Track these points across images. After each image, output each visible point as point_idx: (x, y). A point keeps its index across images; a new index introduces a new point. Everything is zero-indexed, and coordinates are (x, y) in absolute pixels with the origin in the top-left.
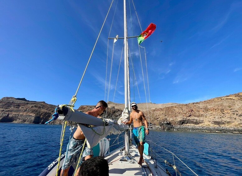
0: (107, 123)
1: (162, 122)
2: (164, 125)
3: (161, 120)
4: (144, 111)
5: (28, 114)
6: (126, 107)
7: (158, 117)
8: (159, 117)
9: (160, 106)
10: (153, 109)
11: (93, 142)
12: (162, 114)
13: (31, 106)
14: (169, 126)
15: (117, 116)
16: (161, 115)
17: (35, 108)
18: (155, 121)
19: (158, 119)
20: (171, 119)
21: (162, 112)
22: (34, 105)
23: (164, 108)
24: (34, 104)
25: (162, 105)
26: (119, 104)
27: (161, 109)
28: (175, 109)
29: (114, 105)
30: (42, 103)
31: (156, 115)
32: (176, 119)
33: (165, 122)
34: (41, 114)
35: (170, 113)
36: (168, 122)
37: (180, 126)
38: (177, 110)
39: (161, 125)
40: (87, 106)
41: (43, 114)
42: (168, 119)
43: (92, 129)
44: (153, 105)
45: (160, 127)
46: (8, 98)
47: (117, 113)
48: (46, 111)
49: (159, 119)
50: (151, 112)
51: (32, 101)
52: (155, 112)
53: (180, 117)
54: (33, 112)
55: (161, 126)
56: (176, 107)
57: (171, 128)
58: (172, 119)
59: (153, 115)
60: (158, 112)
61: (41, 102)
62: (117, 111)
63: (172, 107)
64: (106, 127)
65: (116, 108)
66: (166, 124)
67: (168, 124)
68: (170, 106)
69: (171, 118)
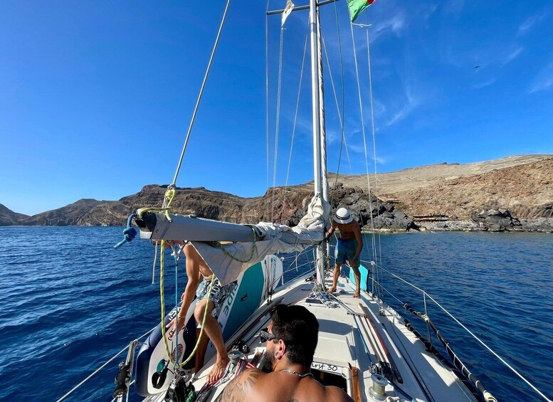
0: (261, 233)
1: (481, 211)
2: (488, 218)
3: (477, 205)
4: (423, 186)
5: (184, 211)
6: (317, 192)
7: (466, 200)
8: (470, 198)
9: (475, 168)
10: (452, 178)
11: (226, 274)
12: (482, 189)
13: (185, 197)
14: (506, 221)
15: (351, 204)
16: (477, 193)
17: (191, 200)
18: (458, 211)
19: (465, 203)
20: (513, 202)
21: (482, 185)
22: (188, 195)
23: (487, 175)
24: (189, 192)
25: (481, 166)
26: (351, 177)
27: (479, 178)
28: (532, 171)
29: (340, 181)
30: (201, 191)
31: (459, 195)
32: (531, 202)
33: (492, 212)
34: (204, 209)
35: (511, 185)
36: (503, 212)
37: (544, 219)
38: (538, 175)
39: (477, 218)
40: (282, 188)
41: (206, 210)
42: (502, 202)
43: (224, 250)
44: (452, 168)
45: (473, 225)
46: (150, 187)
47: (350, 198)
48: (209, 203)
49: (470, 204)
50: (444, 187)
51: (185, 189)
52: (456, 186)
53: (548, 194)
54: (190, 206)
55: (475, 221)
56: (533, 167)
57: (513, 225)
58: (517, 202)
59: (450, 194)
60: (469, 187)
61: (199, 189)
62: (350, 194)
63: (519, 168)
64: (258, 243)
65: (346, 185)
66: (495, 215)
67: (500, 215)
68: (512, 165)
69: (514, 198)
